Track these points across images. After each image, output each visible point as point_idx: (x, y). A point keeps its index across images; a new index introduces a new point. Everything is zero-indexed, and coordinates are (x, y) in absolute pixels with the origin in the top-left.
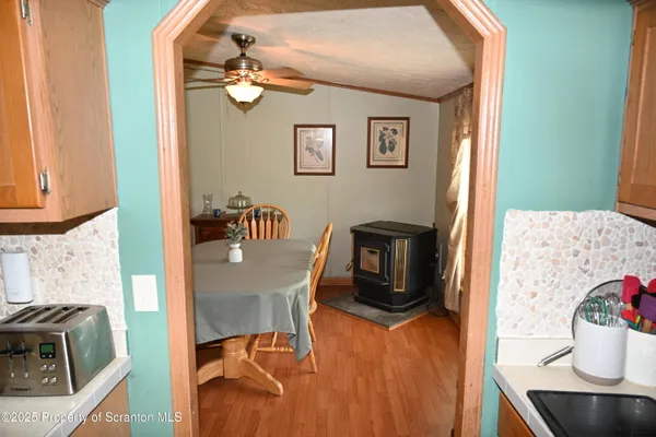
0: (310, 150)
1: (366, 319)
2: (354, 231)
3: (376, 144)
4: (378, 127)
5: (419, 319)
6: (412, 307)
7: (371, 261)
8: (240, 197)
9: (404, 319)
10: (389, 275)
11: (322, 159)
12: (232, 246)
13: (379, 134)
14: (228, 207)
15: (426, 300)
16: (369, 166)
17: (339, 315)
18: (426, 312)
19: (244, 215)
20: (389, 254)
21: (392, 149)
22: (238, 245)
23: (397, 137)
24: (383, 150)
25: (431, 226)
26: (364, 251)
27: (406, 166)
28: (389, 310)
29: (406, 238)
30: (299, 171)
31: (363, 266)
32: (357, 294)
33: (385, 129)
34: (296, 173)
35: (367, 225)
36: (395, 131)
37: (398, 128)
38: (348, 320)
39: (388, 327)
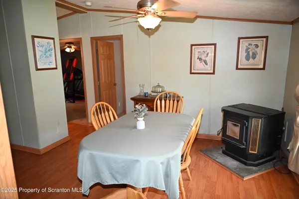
0: (200, 59)
1: (228, 168)
2: (224, 110)
3: (243, 54)
4: (244, 44)
5: (267, 173)
6: (263, 163)
7: (234, 130)
8: (159, 86)
9: (256, 172)
10: (246, 141)
11: (207, 64)
12: (138, 119)
13: (245, 48)
14: (152, 92)
15: (274, 159)
16: (237, 68)
17: (210, 162)
18: (273, 169)
19: (158, 97)
20: (247, 128)
21: (254, 58)
22: (143, 118)
23: (258, 50)
24: (247, 58)
25: (280, 110)
26: (229, 124)
27: (264, 69)
28: (246, 164)
29: (261, 118)
30: (193, 71)
31: (229, 133)
32: (224, 149)
33: (249, 44)
34: (191, 73)
35: (233, 106)
36: (257, 46)
37: (259, 44)
38: (216, 166)
39: (243, 177)
